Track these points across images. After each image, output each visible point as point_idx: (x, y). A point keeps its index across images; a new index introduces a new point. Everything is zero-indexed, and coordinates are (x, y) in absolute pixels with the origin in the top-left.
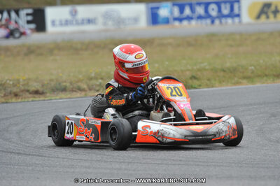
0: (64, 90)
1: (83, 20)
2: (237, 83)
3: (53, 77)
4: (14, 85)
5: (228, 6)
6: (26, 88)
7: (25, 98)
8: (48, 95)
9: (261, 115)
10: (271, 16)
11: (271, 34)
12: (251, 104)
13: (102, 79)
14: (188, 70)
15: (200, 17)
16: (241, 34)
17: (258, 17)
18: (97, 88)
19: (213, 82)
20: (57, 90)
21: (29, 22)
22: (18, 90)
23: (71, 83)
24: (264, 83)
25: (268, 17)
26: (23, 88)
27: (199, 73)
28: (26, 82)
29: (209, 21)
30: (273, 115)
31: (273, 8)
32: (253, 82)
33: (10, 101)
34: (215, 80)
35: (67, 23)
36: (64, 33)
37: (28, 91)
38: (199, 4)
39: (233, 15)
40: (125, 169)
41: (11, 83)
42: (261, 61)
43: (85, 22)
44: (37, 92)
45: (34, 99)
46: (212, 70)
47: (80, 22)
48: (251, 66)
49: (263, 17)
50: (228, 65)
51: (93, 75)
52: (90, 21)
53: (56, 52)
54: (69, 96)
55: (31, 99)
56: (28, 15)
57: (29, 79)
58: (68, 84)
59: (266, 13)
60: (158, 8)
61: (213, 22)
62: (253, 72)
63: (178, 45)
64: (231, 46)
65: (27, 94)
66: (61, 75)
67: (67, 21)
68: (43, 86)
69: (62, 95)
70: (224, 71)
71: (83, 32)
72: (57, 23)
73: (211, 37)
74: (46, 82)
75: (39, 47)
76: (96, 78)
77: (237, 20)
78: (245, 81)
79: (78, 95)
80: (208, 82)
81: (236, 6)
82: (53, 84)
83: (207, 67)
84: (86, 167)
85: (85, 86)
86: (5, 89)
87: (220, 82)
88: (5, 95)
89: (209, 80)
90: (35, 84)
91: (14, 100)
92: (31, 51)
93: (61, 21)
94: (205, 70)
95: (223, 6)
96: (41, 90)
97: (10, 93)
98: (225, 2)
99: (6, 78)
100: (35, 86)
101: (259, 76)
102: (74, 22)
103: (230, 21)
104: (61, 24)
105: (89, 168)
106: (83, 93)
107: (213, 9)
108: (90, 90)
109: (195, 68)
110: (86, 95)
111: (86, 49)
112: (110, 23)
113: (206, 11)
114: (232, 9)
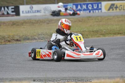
0: (28, 39)
1: (35, 11)
2: (99, 37)
3: (24, 34)
4: (8, 37)
5: (96, 5)
6: (13, 38)
7: (13, 42)
8: (22, 41)
9: (107, 49)
10: (115, 9)
11: (114, 16)
12: (103, 45)
13: (44, 35)
14: (79, 31)
15: (84, 10)
16: (101, 17)
17: (109, 10)
18: (42, 39)
19: (89, 36)
20: (26, 39)
21: (12, 12)
22: (10, 39)
23: (31, 36)
24: (109, 37)
25: (113, 10)
26: (12, 38)
27: (83, 32)
28: (13, 36)
29: (88, 11)
30: (112, 49)
31: (115, 6)
32: (105, 36)
33: (7, 43)
34: (90, 35)
35: (28, 12)
36: (28, 16)
37: (14, 40)
38: (84, 4)
39: (98, 9)
40: (53, 69)
41: (7, 36)
42: (109, 28)
43: (36, 12)
44: (17, 40)
45: (16, 43)
46: (88, 31)
47: (34, 11)
48: (104, 30)
49: (111, 9)
50: (95, 29)
51: (40, 33)
52: (38, 11)
53: (24, 24)
54: (30, 42)
55: (15, 43)
56: (12, 8)
57: (14, 35)
58: (30, 37)
59: (112, 8)
60: (67, 6)
61: (90, 12)
62: (105, 32)
63: (75, 21)
64: (97, 22)
65: (14, 41)
66: (27, 33)
67: (28, 11)
68: (20, 37)
69: (28, 41)
70: (93, 32)
71: (35, 16)
72: (25, 12)
73: (89, 18)
74: (21, 36)
75: (17, 22)
76: (41, 35)
77: (100, 11)
78: (101, 36)
79: (34, 41)
80: (87, 36)
81: (100, 5)
82: (24, 37)
83: (86, 30)
84: (38, 68)
85: (37, 38)
86: (4, 39)
87: (92, 36)
88: (5, 41)
89: (87, 35)
90: (17, 37)
91: (8, 43)
92: (14, 24)
93: (26, 11)
94: (86, 31)
95: (94, 5)
96: (19, 39)
97: (7, 40)
98: (95, 3)
99: (5, 34)
100: (16, 38)
101: (107, 34)
102: (32, 12)
103: (97, 11)
104: (26, 13)
105: (39, 68)
106: (36, 41)
107: (90, 6)
108: (39, 39)
109: (82, 30)
110: (37, 41)
111: (37, 23)
112: (47, 12)
113: (87, 7)
114: (98, 6)
